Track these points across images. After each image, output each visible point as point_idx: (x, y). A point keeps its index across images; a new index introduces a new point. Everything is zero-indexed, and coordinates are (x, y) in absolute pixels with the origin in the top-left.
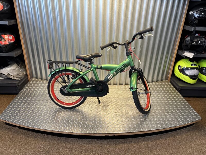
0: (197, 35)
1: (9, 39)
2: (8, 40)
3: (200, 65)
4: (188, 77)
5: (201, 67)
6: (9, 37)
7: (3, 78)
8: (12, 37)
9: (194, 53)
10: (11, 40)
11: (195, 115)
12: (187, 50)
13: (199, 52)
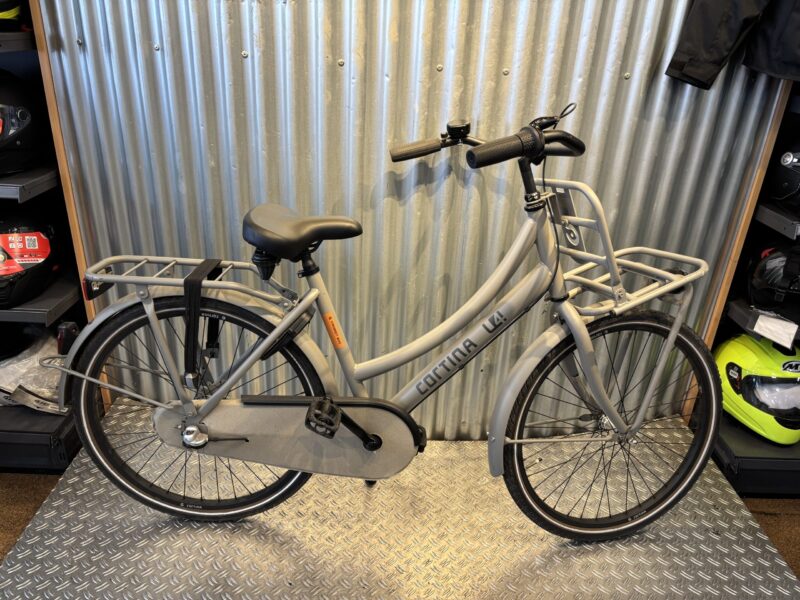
1: (23, 252)
2: (22, 256)
4: (771, 419)
6: (23, 242)
8: (40, 241)
9: (798, 323)
10: (32, 253)
12: (766, 305)
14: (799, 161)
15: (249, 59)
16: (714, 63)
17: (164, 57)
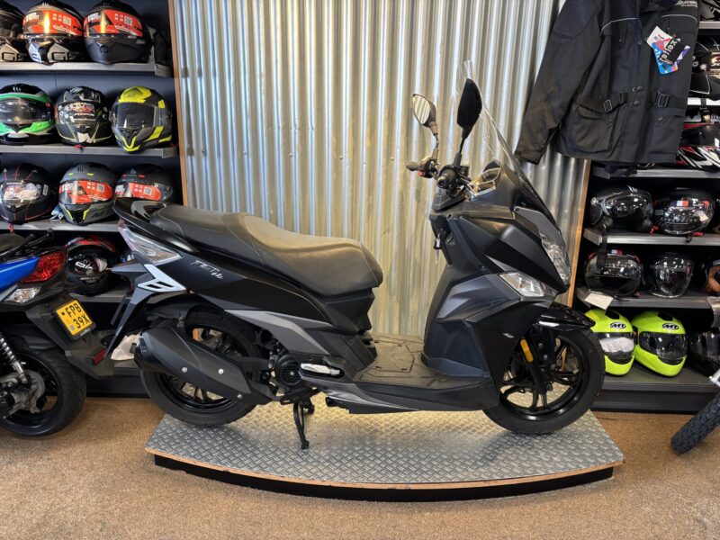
0: (614, 252)
3: (636, 326)
5: (639, 332)
9: (612, 296)
11: (610, 450)
12: (597, 288)
13: (626, 293)
14: (600, 201)
15: (293, 158)
16: (537, 151)
17: (248, 157)
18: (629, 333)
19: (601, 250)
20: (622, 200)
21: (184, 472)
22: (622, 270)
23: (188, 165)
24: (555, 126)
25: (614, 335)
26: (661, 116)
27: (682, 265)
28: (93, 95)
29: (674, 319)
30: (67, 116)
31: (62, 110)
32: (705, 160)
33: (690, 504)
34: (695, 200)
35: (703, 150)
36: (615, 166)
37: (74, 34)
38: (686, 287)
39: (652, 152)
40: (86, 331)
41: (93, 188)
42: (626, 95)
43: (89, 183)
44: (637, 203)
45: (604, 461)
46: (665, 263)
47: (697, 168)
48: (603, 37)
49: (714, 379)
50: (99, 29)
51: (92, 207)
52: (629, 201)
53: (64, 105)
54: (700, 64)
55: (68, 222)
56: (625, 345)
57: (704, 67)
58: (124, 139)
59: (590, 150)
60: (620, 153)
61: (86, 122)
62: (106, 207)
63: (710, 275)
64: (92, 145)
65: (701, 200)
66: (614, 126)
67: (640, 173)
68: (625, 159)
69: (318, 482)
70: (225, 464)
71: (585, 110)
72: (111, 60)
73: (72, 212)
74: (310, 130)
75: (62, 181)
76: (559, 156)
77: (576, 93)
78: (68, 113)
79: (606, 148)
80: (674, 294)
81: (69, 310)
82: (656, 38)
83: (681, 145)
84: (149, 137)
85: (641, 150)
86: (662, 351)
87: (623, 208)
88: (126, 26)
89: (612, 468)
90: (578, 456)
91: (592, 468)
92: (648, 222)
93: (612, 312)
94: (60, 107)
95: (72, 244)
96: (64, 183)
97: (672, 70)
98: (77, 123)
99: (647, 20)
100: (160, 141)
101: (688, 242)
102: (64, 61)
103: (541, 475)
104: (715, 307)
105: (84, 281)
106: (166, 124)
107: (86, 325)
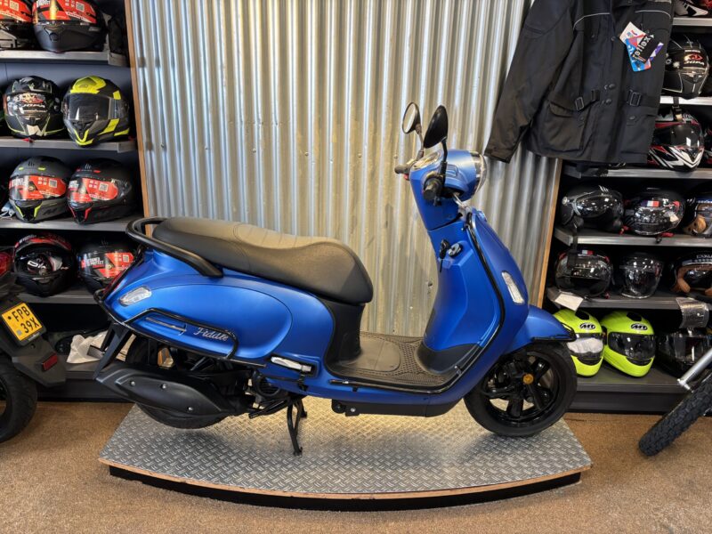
0: (585, 252)
2: (120, 266)
3: (607, 327)
4: (576, 359)
6: (122, 257)
7: (96, 357)
8: (130, 257)
9: (583, 297)
10: (126, 264)
11: (578, 454)
12: (567, 289)
13: (595, 293)
14: (571, 201)
15: (257, 153)
16: (508, 149)
17: (210, 153)
18: (598, 334)
19: (572, 251)
20: (591, 200)
21: (140, 483)
22: (592, 270)
23: (147, 160)
24: (526, 123)
25: (583, 336)
26: (633, 115)
27: (652, 265)
28: (44, 85)
29: (643, 319)
30: (15, 108)
31: (11, 100)
32: (677, 160)
33: (657, 509)
34: (665, 201)
35: (675, 150)
36: (586, 166)
37: (23, 20)
38: (655, 287)
39: (622, 152)
40: (34, 336)
41: (45, 184)
42: (598, 93)
43: (40, 178)
44: (608, 203)
45: (571, 467)
46: (635, 264)
47: (668, 168)
48: (575, 32)
49: (683, 382)
50: (49, 15)
51: (43, 203)
52: (600, 201)
53: (12, 96)
54: (673, 61)
55: (18, 219)
56: (594, 345)
57: (676, 64)
58: (76, 133)
59: (561, 149)
60: (591, 152)
61: (37, 113)
62: (59, 204)
63: (680, 275)
64: (43, 138)
65: (671, 201)
66: (586, 124)
67: (611, 173)
68: (595, 159)
69: (279, 493)
70: (182, 475)
71: (556, 107)
72: (61, 48)
73: (22, 209)
74: (274, 125)
75: (12, 176)
76: (530, 155)
77: (548, 91)
78: (18, 104)
79: (578, 147)
80: (643, 294)
81: (16, 314)
82: (629, 34)
83: (653, 145)
84: (103, 130)
85: (612, 150)
86: (630, 351)
87: (594, 209)
88: (78, 12)
89: (579, 474)
90: (546, 462)
91: (560, 474)
92: (618, 223)
93: (582, 313)
94: (9, 98)
95: (24, 242)
96: (14, 178)
97: (645, 68)
98: (26, 114)
99: (621, 16)
100: (116, 134)
101: (658, 242)
102: (11, 49)
103: (508, 483)
104: (683, 307)
105: (37, 281)
106: (123, 116)
107: (35, 329)
